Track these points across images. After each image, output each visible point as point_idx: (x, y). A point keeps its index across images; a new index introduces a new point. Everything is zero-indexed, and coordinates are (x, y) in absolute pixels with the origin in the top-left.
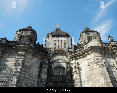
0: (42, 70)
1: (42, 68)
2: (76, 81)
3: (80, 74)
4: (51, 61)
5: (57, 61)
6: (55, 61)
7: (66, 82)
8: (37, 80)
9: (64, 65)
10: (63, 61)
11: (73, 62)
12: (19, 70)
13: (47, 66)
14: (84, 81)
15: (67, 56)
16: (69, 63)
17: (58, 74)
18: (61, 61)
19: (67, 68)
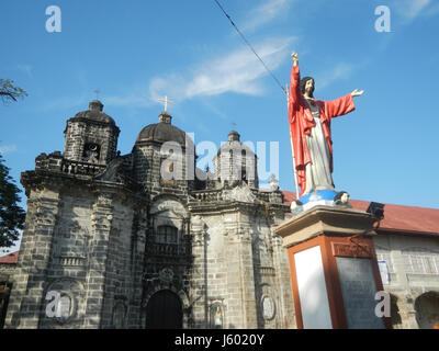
0: (138, 233)
1: (138, 229)
2: (197, 259)
3: (206, 246)
4: (152, 211)
5: (164, 214)
6: (159, 212)
7: (179, 259)
8: (129, 253)
9: (178, 224)
10: (177, 214)
11: (195, 219)
12: (106, 239)
13: (145, 224)
14: (212, 261)
15: (184, 203)
16: (187, 221)
17: (162, 241)
18: (171, 214)
19: (183, 231)
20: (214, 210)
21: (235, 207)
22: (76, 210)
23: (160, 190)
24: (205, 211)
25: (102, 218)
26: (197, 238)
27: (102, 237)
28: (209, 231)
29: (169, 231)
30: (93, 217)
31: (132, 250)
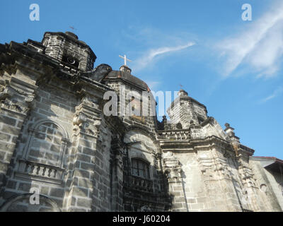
0: (118, 158)
1: (117, 153)
2: (176, 197)
3: (183, 183)
4: (126, 141)
5: (136, 146)
6: (132, 143)
7: (156, 197)
8: (108, 180)
9: (150, 158)
10: (147, 148)
11: (167, 155)
12: (93, 148)
14: (192, 201)
15: (153, 138)
16: (158, 157)
17: (136, 175)
18: (143, 148)
19: (155, 167)
20: (186, 147)
21: (210, 142)
22: (54, 108)
23: (131, 123)
24: (177, 146)
25: (88, 121)
26: (172, 174)
27: (87, 144)
28: (184, 168)
29: (141, 166)
30: (75, 119)
31: (111, 177)
